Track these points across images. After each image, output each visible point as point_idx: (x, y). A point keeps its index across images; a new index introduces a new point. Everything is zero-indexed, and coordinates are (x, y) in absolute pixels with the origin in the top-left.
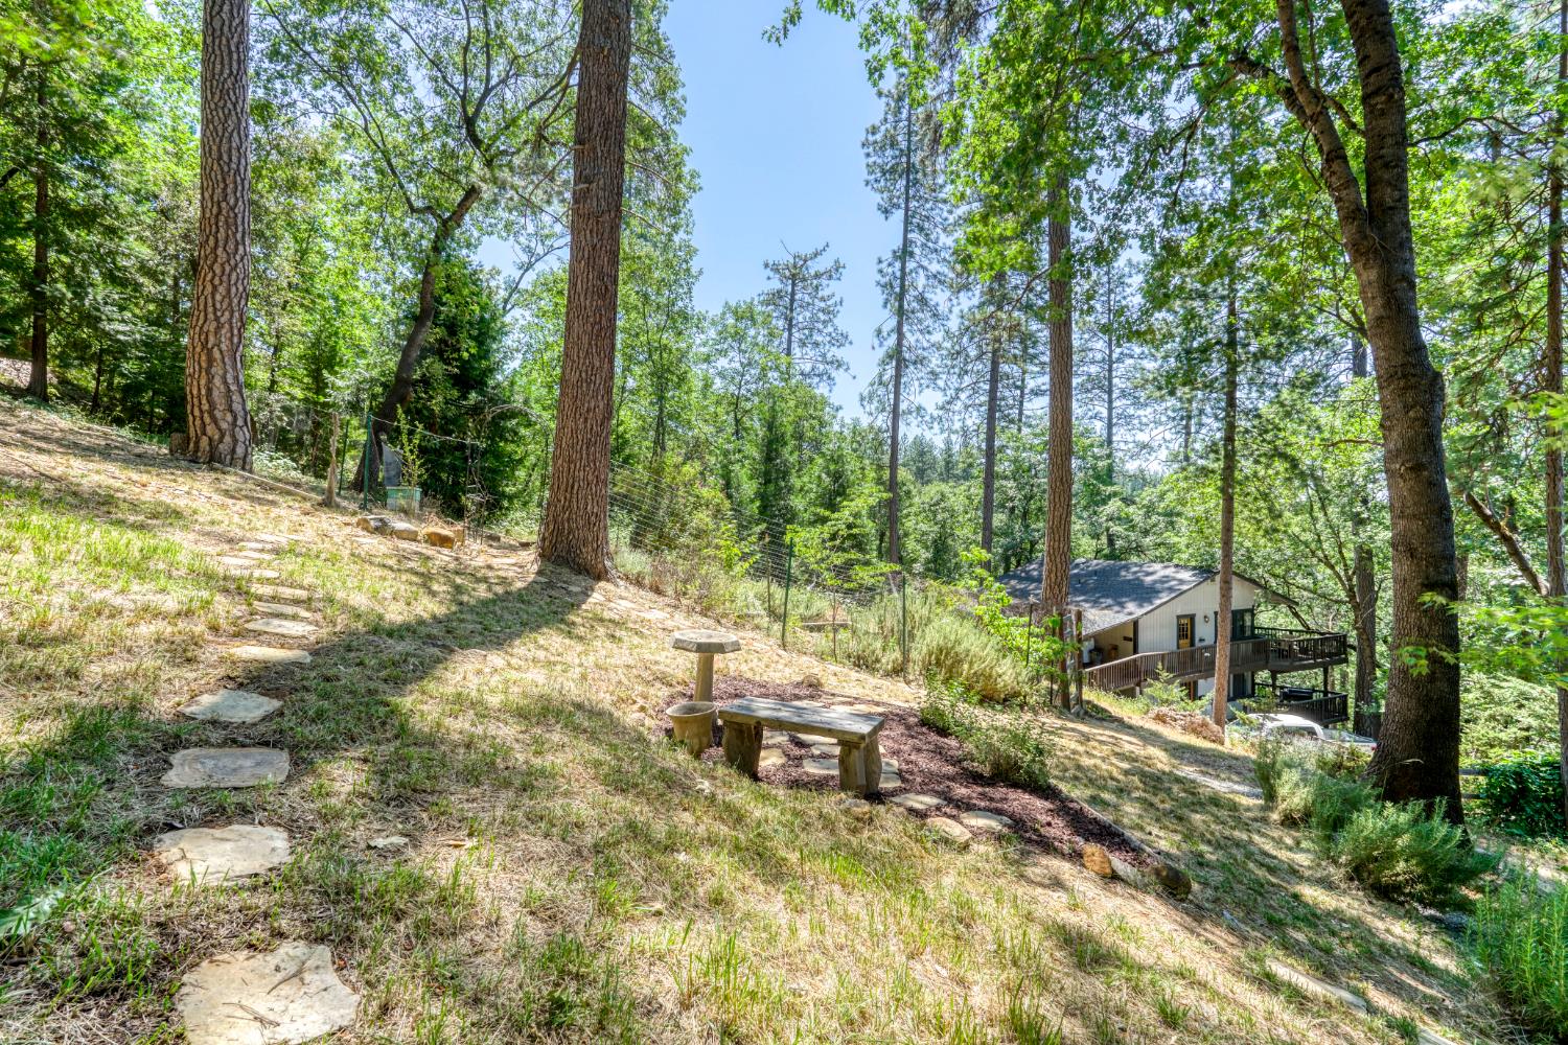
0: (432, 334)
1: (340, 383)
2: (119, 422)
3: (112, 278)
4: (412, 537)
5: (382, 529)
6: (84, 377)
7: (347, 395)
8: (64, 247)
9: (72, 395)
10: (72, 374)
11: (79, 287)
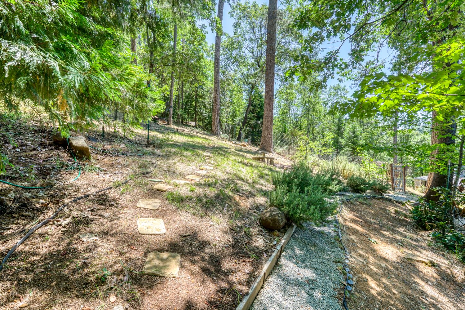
0: (251, 108)
1: (236, 120)
2: (205, 130)
3: (205, 107)
4: (239, 145)
5: (235, 143)
6: (201, 123)
7: (237, 122)
8: (199, 103)
9: (200, 127)
10: (199, 123)
11: (200, 109)
